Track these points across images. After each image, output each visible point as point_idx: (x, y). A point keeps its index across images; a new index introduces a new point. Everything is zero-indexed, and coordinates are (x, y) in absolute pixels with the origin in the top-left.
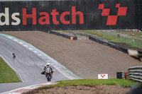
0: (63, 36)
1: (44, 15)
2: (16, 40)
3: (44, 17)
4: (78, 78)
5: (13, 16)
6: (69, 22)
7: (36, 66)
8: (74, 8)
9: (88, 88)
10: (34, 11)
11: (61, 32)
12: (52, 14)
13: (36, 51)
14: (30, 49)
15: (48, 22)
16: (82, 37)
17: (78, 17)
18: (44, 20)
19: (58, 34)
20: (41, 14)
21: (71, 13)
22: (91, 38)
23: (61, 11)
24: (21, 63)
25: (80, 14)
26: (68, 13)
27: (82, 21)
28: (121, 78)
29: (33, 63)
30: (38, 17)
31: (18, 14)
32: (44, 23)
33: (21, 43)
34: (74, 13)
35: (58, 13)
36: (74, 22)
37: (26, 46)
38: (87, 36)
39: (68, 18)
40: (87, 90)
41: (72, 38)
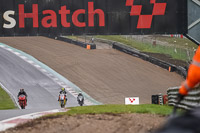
0: (76, 43)
1: (49, 15)
2: (10, 49)
3: (49, 17)
4: (97, 103)
5: (6, 15)
7: (38, 86)
8: (91, 5)
9: (111, 117)
11: (73, 38)
12: (60, 12)
13: (38, 65)
14: (30, 62)
16: (103, 45)
17: (96, 16)
18: (49, 21)
19: (70, 41)
20: (45, 12)
21: (87, 11)
22: (115, 47)
23: (72, 9)
24: (17, 82)
25: (100, 12)
26: (83, 11)
27: (102, 23)
28: (158, 103)
29: (34, 82)
30: (41, 17)
31: (13, 12)
32: (49, 26)
34: (91, 11)
36: (91, 24)
37: (24, 58)
38: (110, 43)
39: (83, 18)
40: (109, 120)
41: (88, 47)
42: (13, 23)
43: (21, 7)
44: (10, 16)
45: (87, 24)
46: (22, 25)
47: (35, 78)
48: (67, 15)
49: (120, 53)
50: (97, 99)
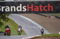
0: (44, 16)
1: (36, 7)
2: (24, 17)
3: (36, 8)
4: (50, 34)
5: (23, 7)
6: (47, 10)
7: (33, 28)
8: (49, 4)
9: (55, 38)
10: (32, 5)
11: (43, 14)
13: (33, 22)
14: (30, 21)
15: (38, 10)
16: (52, 17)
17: (51, 8)
18: (36, 9)
20: (35, 7)
22: (56, 17)
24: (26, 27)
30: (34, 8)
31: (25, 7)
32: (36, 11)
33: (27, 18)
34: (49, 6)
35: (42, 6)
36: (49, 10)
37: (28, 20)
38: (54, 16)
39: (47, 8)
41: (48, 17)
42: (26, 10)
43: (28, 5)
44: (25, 8)
45: (48, 10)
46: (28, 10)
47: (32, 26)
48: (42, 7)
49: (58, 19)
50: (51, 32)
